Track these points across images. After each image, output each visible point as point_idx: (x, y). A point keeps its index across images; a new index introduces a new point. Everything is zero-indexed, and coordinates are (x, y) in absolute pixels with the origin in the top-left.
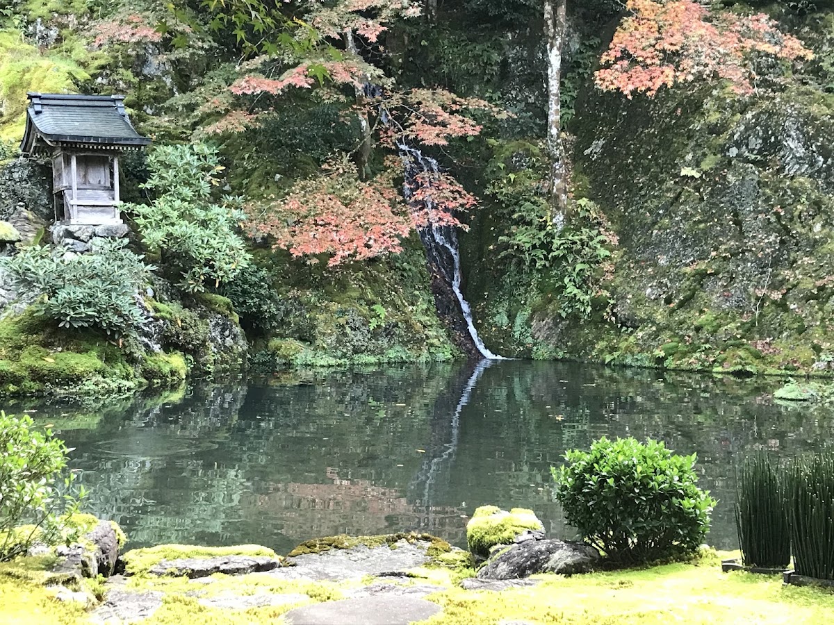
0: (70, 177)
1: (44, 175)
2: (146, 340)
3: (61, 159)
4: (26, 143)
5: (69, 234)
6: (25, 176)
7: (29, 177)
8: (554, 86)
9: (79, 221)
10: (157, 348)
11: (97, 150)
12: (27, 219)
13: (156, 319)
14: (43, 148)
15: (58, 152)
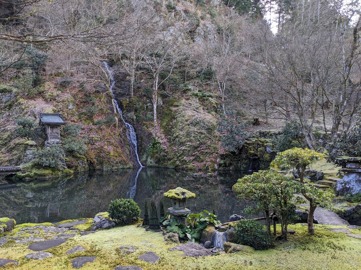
0: (49, 131)
1: (44, 130)
2: (63, 166)
3: (47, 127)
4: (40, 124)
5: (48, 143)
6: (40, 130)
7: (41, 131)
8: (155, 111)
9: (51, 140)
10: (66, 167)
11: (54, 125)
12: (40, 140)
13: (65, 162)
14: (43, 125)
15: (46, 126)
